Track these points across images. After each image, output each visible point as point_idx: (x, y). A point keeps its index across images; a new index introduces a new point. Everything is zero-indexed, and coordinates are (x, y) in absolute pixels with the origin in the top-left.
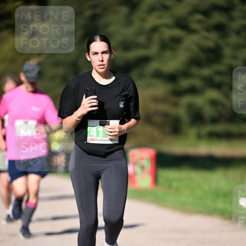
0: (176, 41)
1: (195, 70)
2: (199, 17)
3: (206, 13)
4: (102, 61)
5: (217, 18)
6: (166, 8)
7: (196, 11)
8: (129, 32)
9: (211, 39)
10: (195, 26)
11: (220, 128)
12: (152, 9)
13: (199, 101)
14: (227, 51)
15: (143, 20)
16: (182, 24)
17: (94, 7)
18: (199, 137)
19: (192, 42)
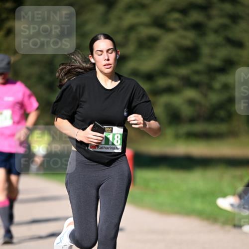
0: (154, 40)
1: (173, 70)
2: (176, 15)
3: (184, 11)
4: (108, 60)
5: (195, 16)
6: (143, 6)
7: (173, 9)
9: (189, 38)
10: (172, 25)
11: (198, 127)
12: (129, 8)
13: (177, 100)
14: (205, 50)
15: (120, 18)
16: (159, 23)
18: (177, 137)
19: (169, 41)
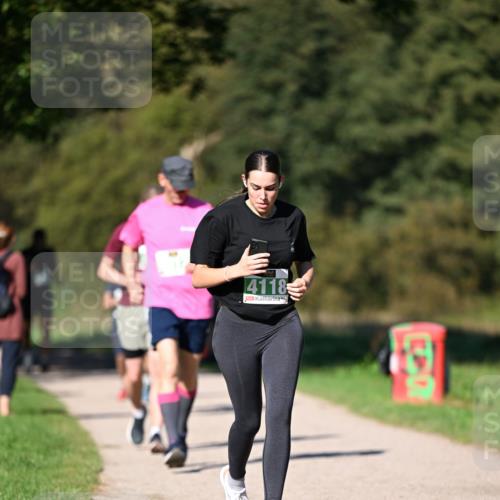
8: (393, 85)
17: (321, 34)
